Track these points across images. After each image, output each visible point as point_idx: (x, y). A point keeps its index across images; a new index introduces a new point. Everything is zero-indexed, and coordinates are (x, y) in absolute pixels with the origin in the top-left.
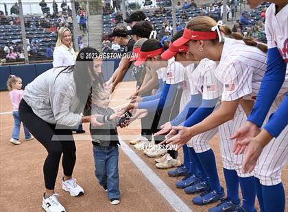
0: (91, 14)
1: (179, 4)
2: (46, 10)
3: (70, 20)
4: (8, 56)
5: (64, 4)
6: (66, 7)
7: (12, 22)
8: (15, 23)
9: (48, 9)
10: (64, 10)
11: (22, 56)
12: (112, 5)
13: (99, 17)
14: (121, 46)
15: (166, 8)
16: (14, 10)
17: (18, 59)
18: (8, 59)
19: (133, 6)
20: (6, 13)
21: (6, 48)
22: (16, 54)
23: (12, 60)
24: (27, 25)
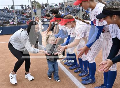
0: (37, 9)
1: (66, 6)
2: (22, 8)
3: (30, 11)
4: (10, 23)
5: (28, 6)
6: (29, 7)
7: (11, 12)
8: (12, 12)
9: (23, 7)
10: (28, 8)
11: (15, 23)
12: (44, 6)
13: (40, 10)
14: (48, 20)
15: (62, 7)
16: (12, 8)
17: (13, 24)
18: (10, 24)
19: (51, 6)
20: (9, 9)
21: (9, 21)
22: (13, 23)
23: (12, 25)
24: (16, 13)
